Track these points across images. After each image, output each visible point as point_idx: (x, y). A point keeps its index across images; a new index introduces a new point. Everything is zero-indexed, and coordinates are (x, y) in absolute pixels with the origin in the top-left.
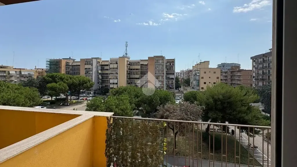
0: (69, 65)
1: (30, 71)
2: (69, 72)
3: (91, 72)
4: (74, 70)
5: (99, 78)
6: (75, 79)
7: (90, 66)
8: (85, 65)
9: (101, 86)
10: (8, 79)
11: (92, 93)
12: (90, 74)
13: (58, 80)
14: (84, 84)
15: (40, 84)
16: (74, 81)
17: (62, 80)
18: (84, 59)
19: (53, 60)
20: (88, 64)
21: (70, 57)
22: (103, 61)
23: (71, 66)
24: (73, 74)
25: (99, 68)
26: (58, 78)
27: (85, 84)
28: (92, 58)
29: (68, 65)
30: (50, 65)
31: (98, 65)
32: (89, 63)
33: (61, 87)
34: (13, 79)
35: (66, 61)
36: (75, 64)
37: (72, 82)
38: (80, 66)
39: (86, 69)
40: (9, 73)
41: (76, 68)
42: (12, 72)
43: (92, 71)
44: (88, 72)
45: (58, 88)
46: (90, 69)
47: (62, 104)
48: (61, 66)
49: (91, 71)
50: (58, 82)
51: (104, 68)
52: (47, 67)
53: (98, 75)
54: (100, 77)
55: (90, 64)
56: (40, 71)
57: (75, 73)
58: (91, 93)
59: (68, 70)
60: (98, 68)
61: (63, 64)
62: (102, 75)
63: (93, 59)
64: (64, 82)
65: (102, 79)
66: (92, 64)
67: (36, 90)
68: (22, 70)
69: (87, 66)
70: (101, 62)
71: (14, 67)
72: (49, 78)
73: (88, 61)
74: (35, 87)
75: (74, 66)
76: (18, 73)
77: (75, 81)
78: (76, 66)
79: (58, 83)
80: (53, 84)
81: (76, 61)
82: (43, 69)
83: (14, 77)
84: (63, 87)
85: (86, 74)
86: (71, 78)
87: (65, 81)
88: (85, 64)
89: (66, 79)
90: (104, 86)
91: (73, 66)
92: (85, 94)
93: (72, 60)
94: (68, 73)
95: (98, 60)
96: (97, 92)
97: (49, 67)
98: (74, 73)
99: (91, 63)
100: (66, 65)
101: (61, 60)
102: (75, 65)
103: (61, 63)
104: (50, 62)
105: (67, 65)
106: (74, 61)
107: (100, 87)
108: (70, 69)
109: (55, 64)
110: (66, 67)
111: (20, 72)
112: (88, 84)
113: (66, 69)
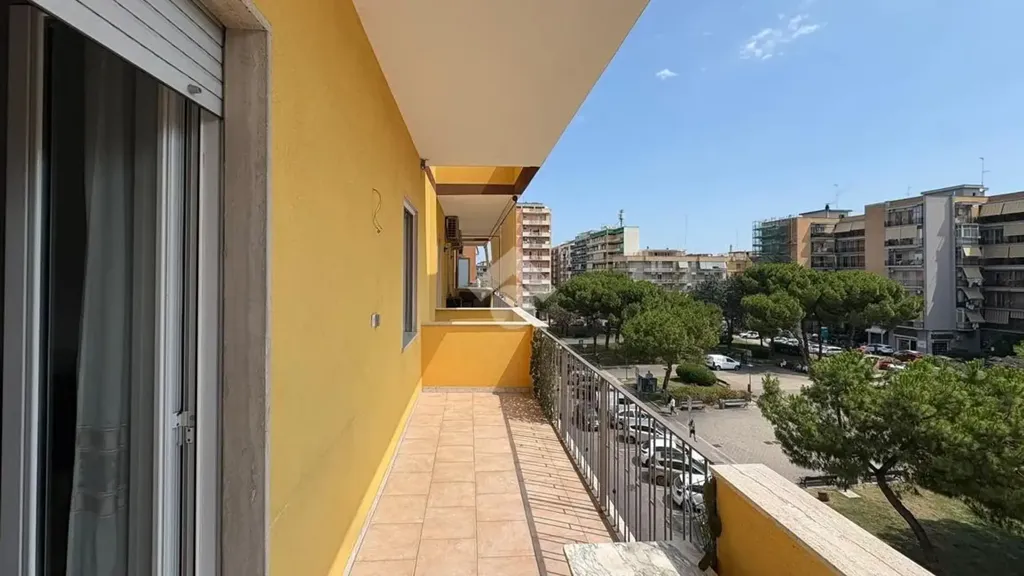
0: (824, 235)
1: (719, 259)
2: (822, 259)
3: (920, 256)
4: (844, 250)
5: (963, 282)
6: (831, 284)
7: (909, 231)
8: (888, 229)
9: (982, 321)
10: (675, 281)
11: (921, 344)
12: (909, 263)
13: (773, 287)
14: (870, 305)
15: (729, 297)
16: (828, 290)
17: (787, 288)
18: (883, 206)
19: (771, 223)
20: (900, 224)
21: (827, 207)
22: (992, 199)
23: (830, 236)
24: (839, 265)
25: (969, 233)
26: (773, 278)
27: (873, 303)
28: (926, 194)
29: (819, 235)
30: (763, 239)
31: (957, 221)
32: (905, 217)
33: (780, 308)
34: (684, 279)
35: (812, 221)
36: (847, 228)
37: (820, 294)
38: (863, 235)
39: (890, 243)
40: (678, 268)
41: (852, 242)
42: (683, 265)
43: (921, 249)
44: (899, 256)
45: (771, 311)
46: (911, 243)
47: (785, 363)
48: (796, 241)
49: (917, 252)
50: (774, 291)
51: (1000, 232)
52: (755, 245)
53: (961, 270)
54: (974, 275)
55: (911, 222)
56: (742, 258)
57: (849, 262)
58: (919, 345)
59: (819, 251)
60: (958, 234)
61: (803, 231)
62: (986, 268)
63: (928, 198)
64: (792, 293)
65: (989, 289)
66: (922, 220)
67: (717, 311)
68: (701, 259)
69: (893, 233)
70: (975, 207)
71: (687, 253)
72: (751, 279)
73: (900, 208)
74: (717, 302)
75: (844, 235)
76: (694, 265)
77: (832, 292)
78: (852, 233)
79: (773, 296)
80: (760, 299)
81: (851, 214)
82: (748, 253)
83: (686, 276)
84: (785, 309)
85: (890, 262)
86: (815, 281)
87: (795, 288)
88: (889, 224)
89: (798, 283)
90: (1006, 322)
91: (838, 235)
92: (884, 346)
93: (837, 215)
94: (817, 262)
95: (957, 200)
96: (951, 345)
97: (759, 246)
98: (842, 262)
99: (917, 215)
100: (812, 236)
101: (795, 220)
102: (848, 230)
103: (795, 230)
104: (762, 229)
105: (816, 233)
106: (843, 216)
107: (975, 327)
108: (825, 249)
109: (776, 237)
110: (812, 244)
111: (698, 263)
112: (890, 307)
113: (812, 247)
